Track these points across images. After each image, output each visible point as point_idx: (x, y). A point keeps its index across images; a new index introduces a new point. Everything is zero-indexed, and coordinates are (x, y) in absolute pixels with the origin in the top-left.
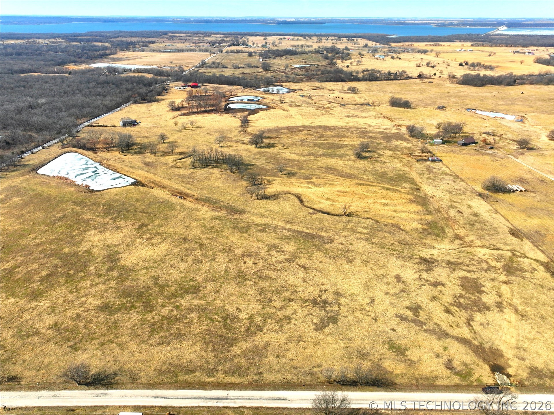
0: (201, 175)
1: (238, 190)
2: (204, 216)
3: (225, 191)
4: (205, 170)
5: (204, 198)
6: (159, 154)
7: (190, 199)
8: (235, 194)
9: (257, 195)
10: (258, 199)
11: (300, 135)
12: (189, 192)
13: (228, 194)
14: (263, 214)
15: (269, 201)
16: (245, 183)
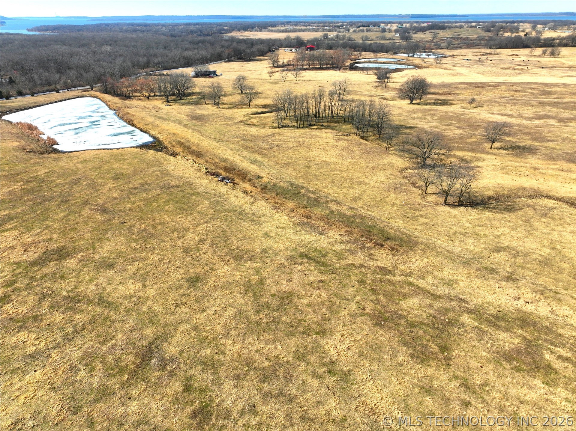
0: (291, 138)
1: (381, 176)
2: (270, 243)
3: (344, 175)
4: (303, 130)
5: (285, 185)
6: (226, 106)
7: (247, 186)
8: (372, 183)
9: (446, 193)
10: (446, 203)
11: (497, 92)
12: (253, 169)
13: (352, 182)
14: (487, 263)
15: (488, 214)
16: (398, 162)
